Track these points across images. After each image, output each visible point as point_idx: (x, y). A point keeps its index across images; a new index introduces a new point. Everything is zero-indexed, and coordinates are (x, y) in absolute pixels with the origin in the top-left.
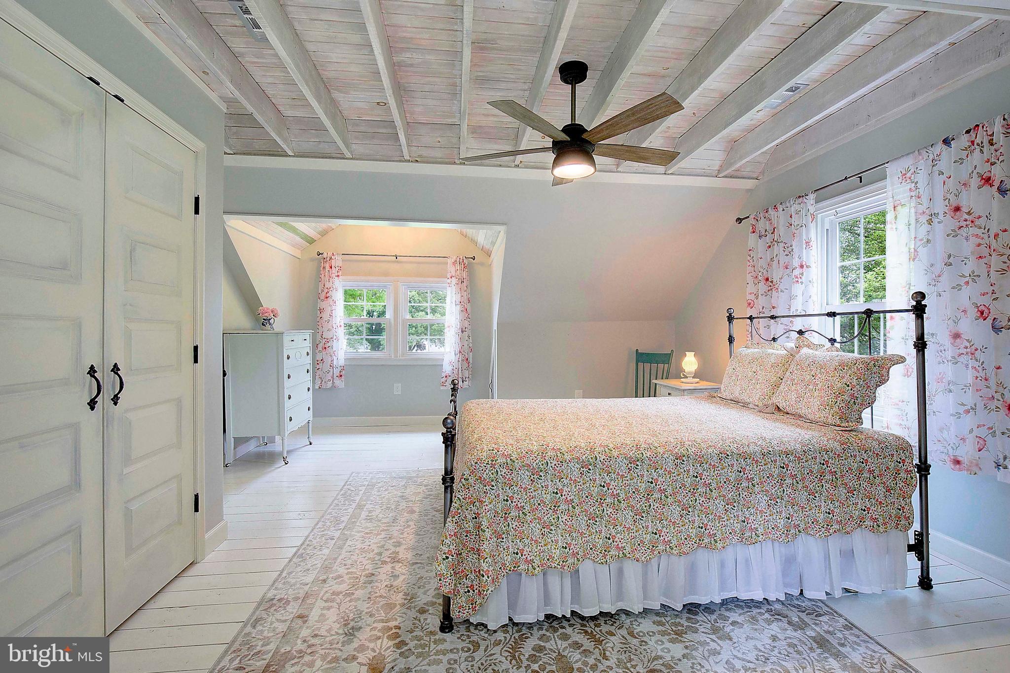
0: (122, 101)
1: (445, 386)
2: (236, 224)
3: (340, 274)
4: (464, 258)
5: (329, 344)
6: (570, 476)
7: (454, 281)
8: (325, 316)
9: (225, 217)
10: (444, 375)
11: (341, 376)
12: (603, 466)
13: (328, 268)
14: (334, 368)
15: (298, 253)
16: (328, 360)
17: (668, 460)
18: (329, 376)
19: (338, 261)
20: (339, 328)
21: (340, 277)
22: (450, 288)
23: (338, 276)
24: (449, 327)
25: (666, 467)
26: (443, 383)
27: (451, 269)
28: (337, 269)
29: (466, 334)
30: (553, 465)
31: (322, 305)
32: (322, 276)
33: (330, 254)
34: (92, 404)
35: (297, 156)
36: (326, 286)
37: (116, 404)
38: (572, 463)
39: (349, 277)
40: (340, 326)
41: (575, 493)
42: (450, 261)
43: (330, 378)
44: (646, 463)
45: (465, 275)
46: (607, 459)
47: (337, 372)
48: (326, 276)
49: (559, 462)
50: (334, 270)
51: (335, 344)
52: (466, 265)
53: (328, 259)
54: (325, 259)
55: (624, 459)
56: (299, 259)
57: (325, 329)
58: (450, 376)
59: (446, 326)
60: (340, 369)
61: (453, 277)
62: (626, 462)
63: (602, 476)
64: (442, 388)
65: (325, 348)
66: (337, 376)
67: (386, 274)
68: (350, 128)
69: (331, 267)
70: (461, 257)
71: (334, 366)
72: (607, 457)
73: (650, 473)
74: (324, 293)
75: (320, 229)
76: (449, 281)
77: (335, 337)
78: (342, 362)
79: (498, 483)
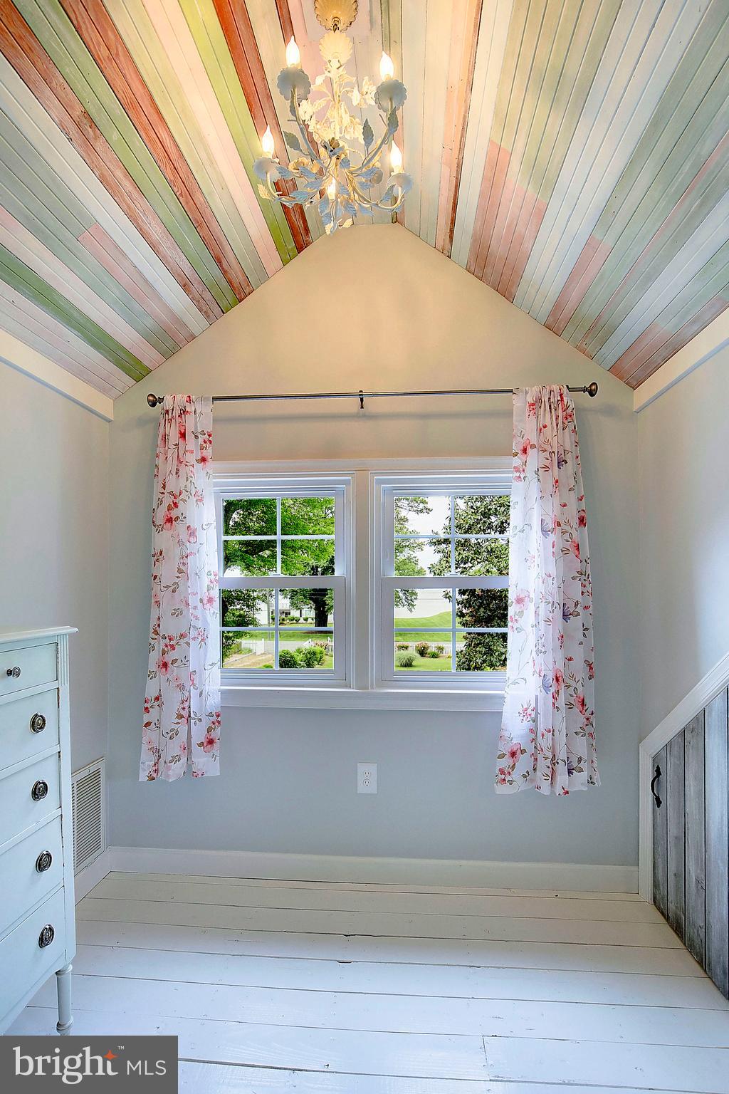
1: (511, 782)
3: (208, 453)
4: (565, 390)
5: (173, 654)
7: (534, 459)
8: (166, 571)
10: (507, 751)
11: (211, 742)
13: (174, 438)
14: (192, 722)
16: (172, 702)
18: (174, 748)
19: (202, 418)
20: (207, 606)
21: (210, 463)
22: (521, 484)
23: (203, 460)
24: (519, 601)
26: (502, 772)
27: (526, 427)
28: (200, 441)
29: (576, 622)
31: (162, 540)
32: (160, 461)
33: (181, 400)
36: (168, 489)
39: (232, 464)
40: (211, 600)
42: (519, 403)
43: (177, 751)
45: (568, 439)
47: (198, 733)
48: (170, 460)
50: (191, 443)
51: (194, 652)
52: (569, 411)
53: (177, 412)
54: (167, 412)
56: (109, 421)
57: (166, 609)
58: (523, 752)
59: (512, 597)
60: (206, 722)
61: (533, 446)
64: (502, 790)
65: (165, 665)
66: (201, 745)
69: (183, 435)
70: (555, 388)
71: (192, 715)
74: (164, 507)
75: (149, 322)
76: (517, 461)
77: (193, 633)
78: (213, 701)
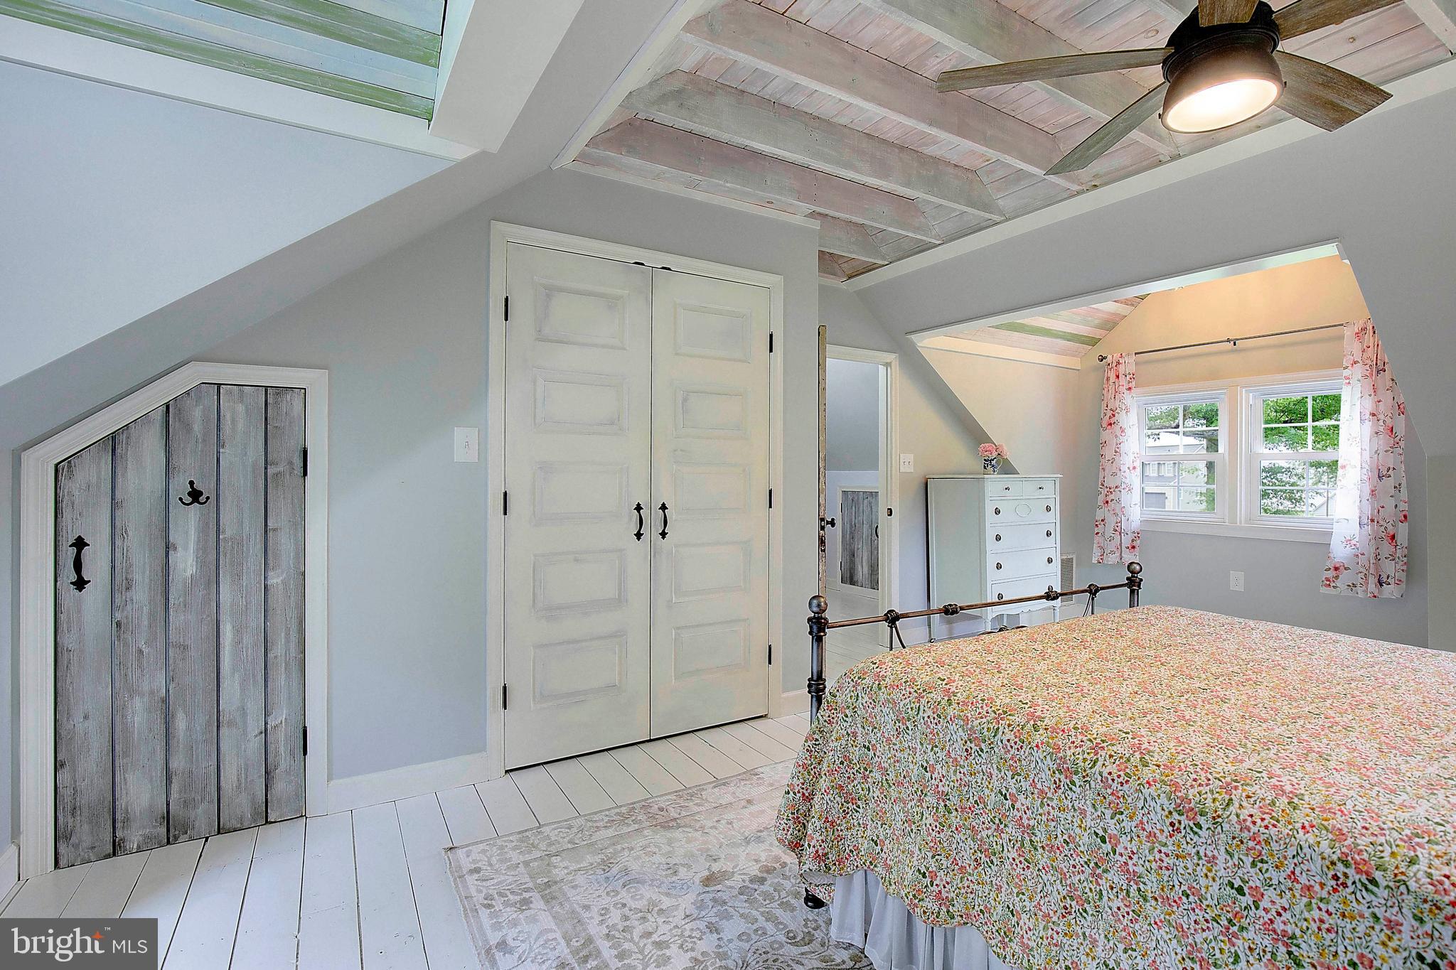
0: (669, 269)
1: (1334, 587)
2: (931, 344)
3: (1132, 385)
5: (1112, 497)
6: (947, 748)
7: (1358, 371)
8: (1109, 453)
9: (913, 337)
10: (1332, 566)
11: (1133, 547)
12: (1006, 753)
13: (1113, 378)
14: (1123, 534)
15: (1075, 363)
16: (1111, 523)
17: (1153, 804)
18: (1112, 547)
19: (1129, 365)
20: (1132, 471)
21: (1133, 390)
22: (1350, 387)
23: (1129, 389)
24: (1345, 466)
25: (1145, 819)
26: (1327, 580)
27: (1352, 348)
28: (1128, 378)
29: (1389, 481)
30: (926, 715)
31: (1105, 435)
32: (1105, 392)
33: (1117, 356)
34: (639, 535)
35: (947, 242)
36: (1110, 407)
37: (663, 538)
38: (954, 724)
39: (1146, 389)
40: (1134, 468)
41: (952, 784)
42: (1348, 332)
43: (1114, 549)
44: (1093, 786)
46: (1016, 743)
47: (1126, 541)
48: (1110, 391)
49: (935, 716)
50: (1122, 380)
51: (1123, 496)
53: (1114, 364)
54: (1109, 364)
55: (1048, 757)
56: (1079, 370)
57: (1108, 472)
58: (1344, 567)
59: (1341, 464)
60: (1131, 536)
61: (1358, 363)
62: (1051, 766)
63: (1003, 773)
64: (1324, 590)
65: (1107, 502)
66: (1128, 548)
67: (1213, 375)
68: (985, 179)
69: (1118, 377)
71: (1123, 530)
72: (1017, 740)
73: (1099, 813)
74: (1107, 417)
75: (1097, 322)
76: (1346, 373)
77: (1123, 486)
78: (1136, 525)
79: (856, 715)
